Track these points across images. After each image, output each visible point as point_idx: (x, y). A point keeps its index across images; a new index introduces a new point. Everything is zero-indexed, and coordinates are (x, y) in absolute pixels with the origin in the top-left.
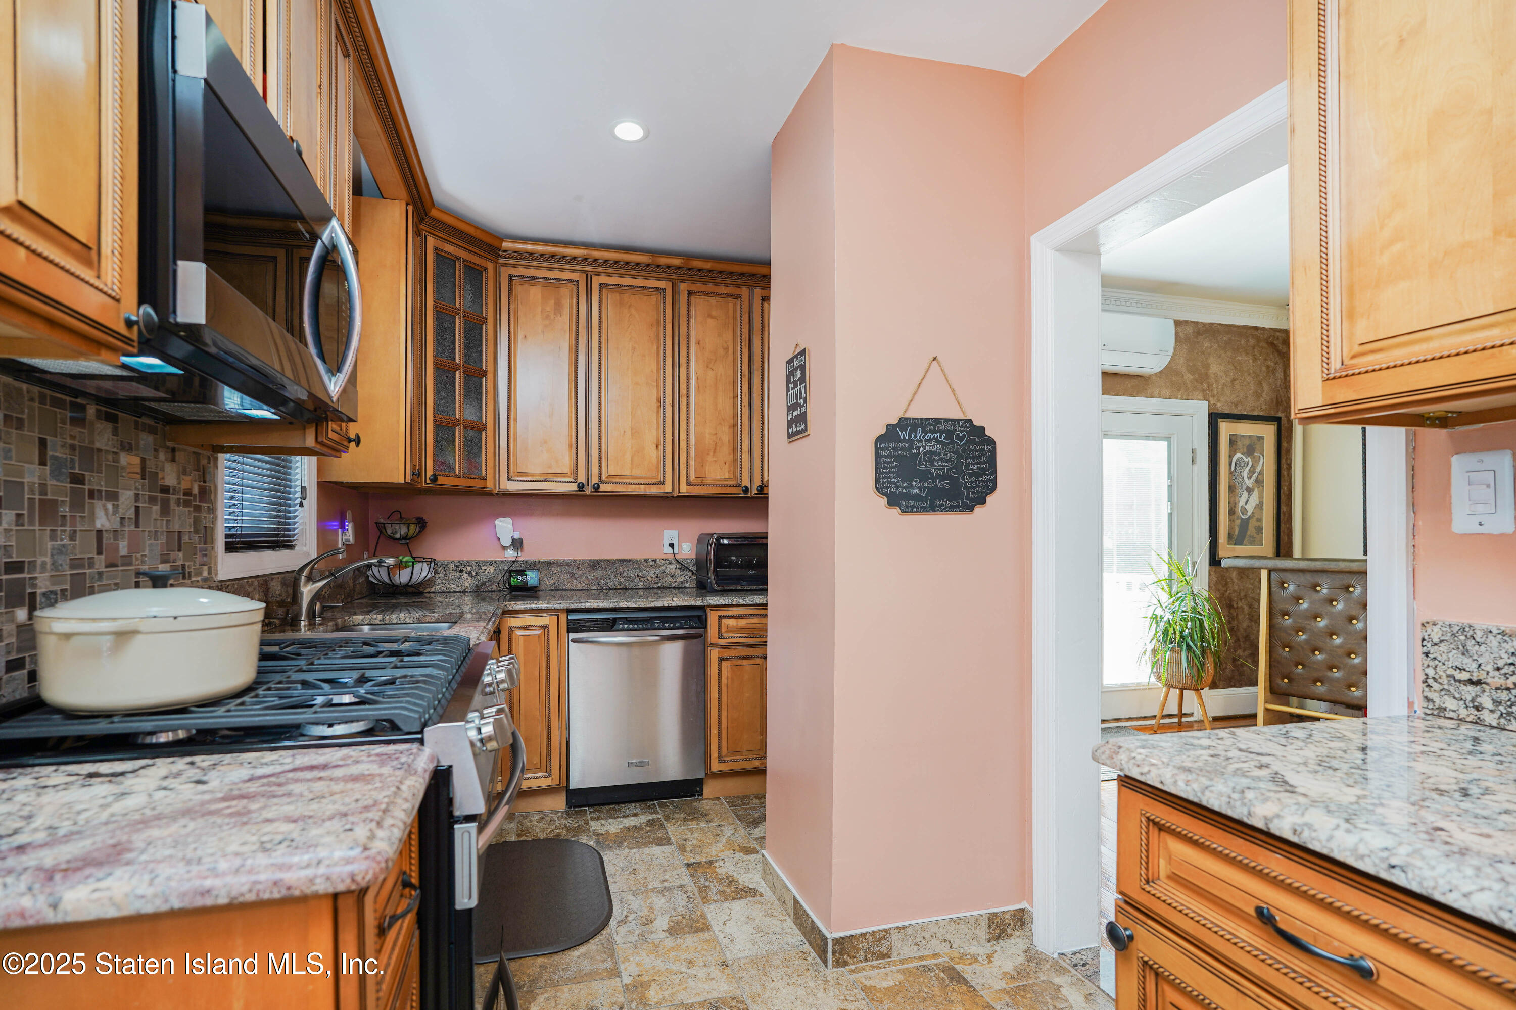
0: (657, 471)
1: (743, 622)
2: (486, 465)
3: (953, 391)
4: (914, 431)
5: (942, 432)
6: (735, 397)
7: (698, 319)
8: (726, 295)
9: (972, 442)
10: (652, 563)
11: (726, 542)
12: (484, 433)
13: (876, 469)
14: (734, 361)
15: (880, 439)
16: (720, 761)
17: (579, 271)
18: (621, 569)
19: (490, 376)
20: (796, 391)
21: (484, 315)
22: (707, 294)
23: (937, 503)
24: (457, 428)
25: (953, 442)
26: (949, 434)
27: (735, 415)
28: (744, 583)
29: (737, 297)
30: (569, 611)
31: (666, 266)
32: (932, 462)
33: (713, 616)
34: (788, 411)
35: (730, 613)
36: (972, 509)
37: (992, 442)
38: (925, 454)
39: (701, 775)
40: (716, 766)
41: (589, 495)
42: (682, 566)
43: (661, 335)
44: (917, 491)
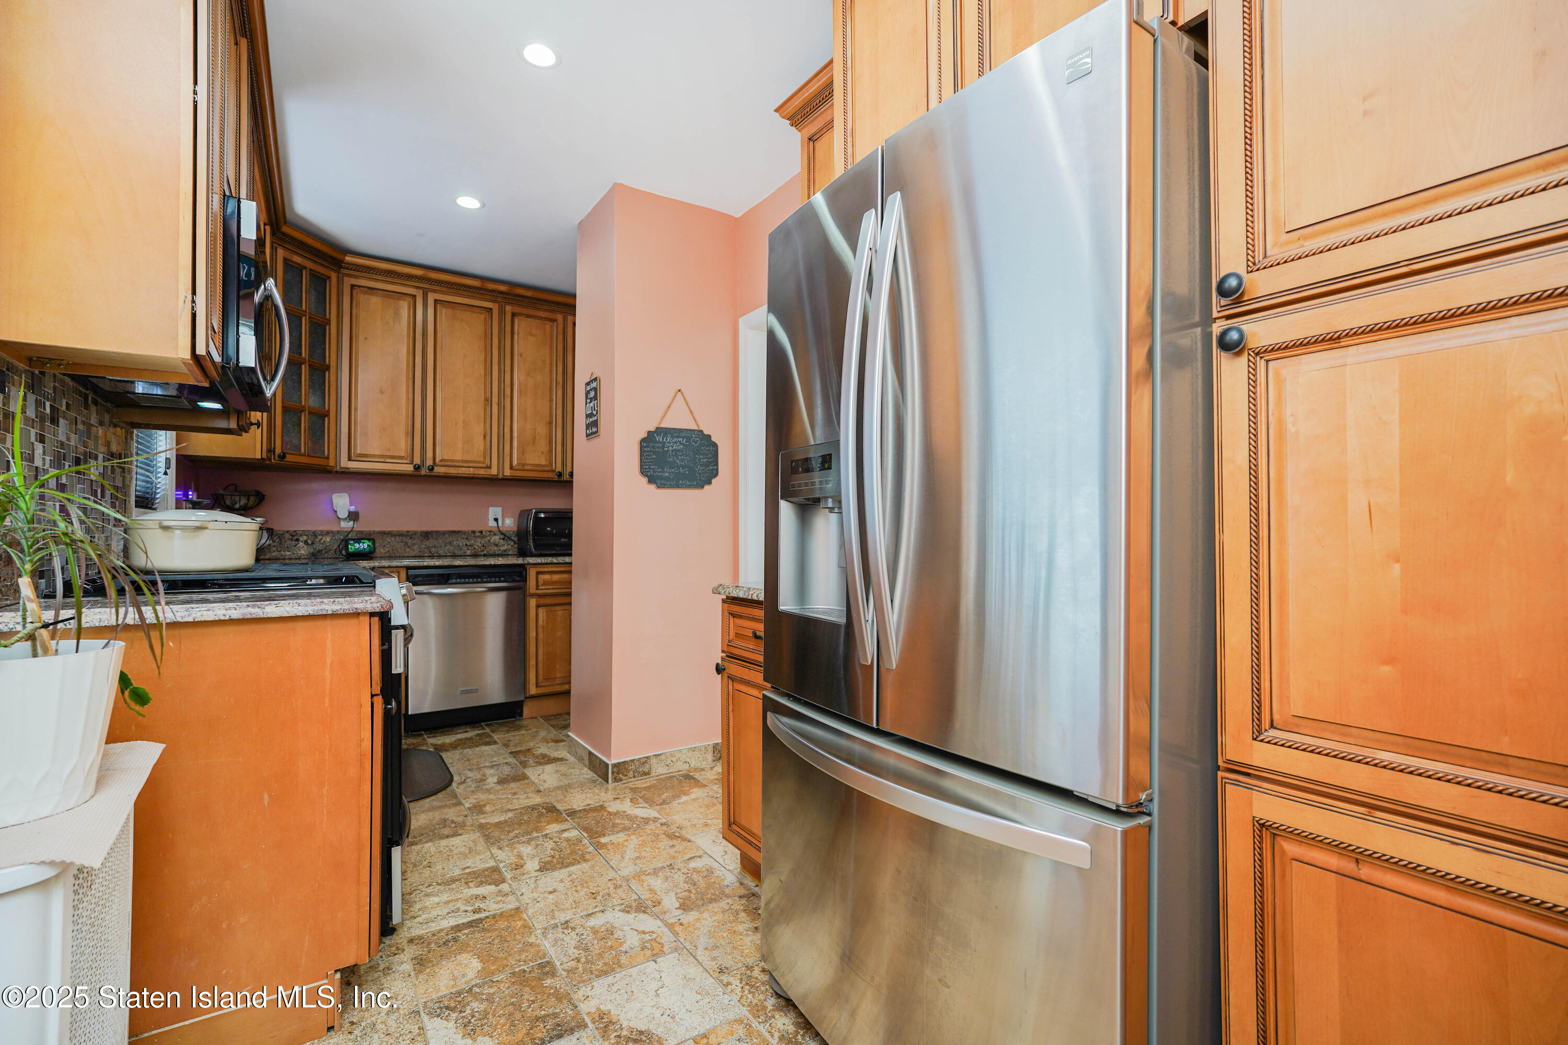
0: (485, 458)
1: (556, 577)
2: (329, 446)
3: (691, 411)
4: (666, 435)
5: (683, 438)
6: (551, 400)
7: (521, 335)
8: (543, 318)
9: (704, 445)
10: (478, 534)
11: (542, 515)
12: (326, 419)
13: (641, 459)
14: (551, 371)
15: (643, 440)
16: (537, 686)
17: (418, 288)
18: (451, 539)
19: (333, 370)
20: (592, 404)
21: (328, 317)
22: (528, 316)
23: (681, 482)
24: (303, 413)
25: (690, 444)
26: (688, 439)
27: (551, 415)
28: (558, 548)
29: (553, 320)
30: (408, 568)
31: (493, 291)
32: (677, 456)
33: (532, 573)
34: (587, 418)
35: (546, 570)
36: (703, 487)
37: (715, 445)
38: (672, 451)
39: (522, 698)
40: (533, 690)
41: (425, 476)
42: (505, 536)
43: (489, 346)
44: (667, 474)
